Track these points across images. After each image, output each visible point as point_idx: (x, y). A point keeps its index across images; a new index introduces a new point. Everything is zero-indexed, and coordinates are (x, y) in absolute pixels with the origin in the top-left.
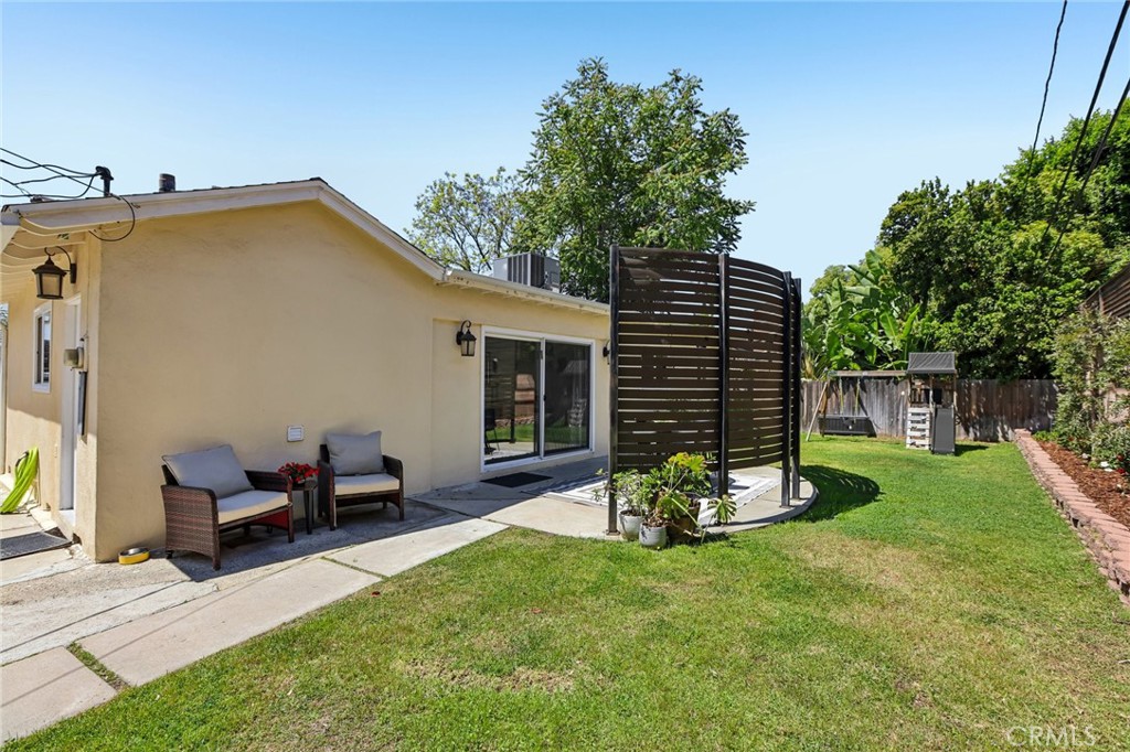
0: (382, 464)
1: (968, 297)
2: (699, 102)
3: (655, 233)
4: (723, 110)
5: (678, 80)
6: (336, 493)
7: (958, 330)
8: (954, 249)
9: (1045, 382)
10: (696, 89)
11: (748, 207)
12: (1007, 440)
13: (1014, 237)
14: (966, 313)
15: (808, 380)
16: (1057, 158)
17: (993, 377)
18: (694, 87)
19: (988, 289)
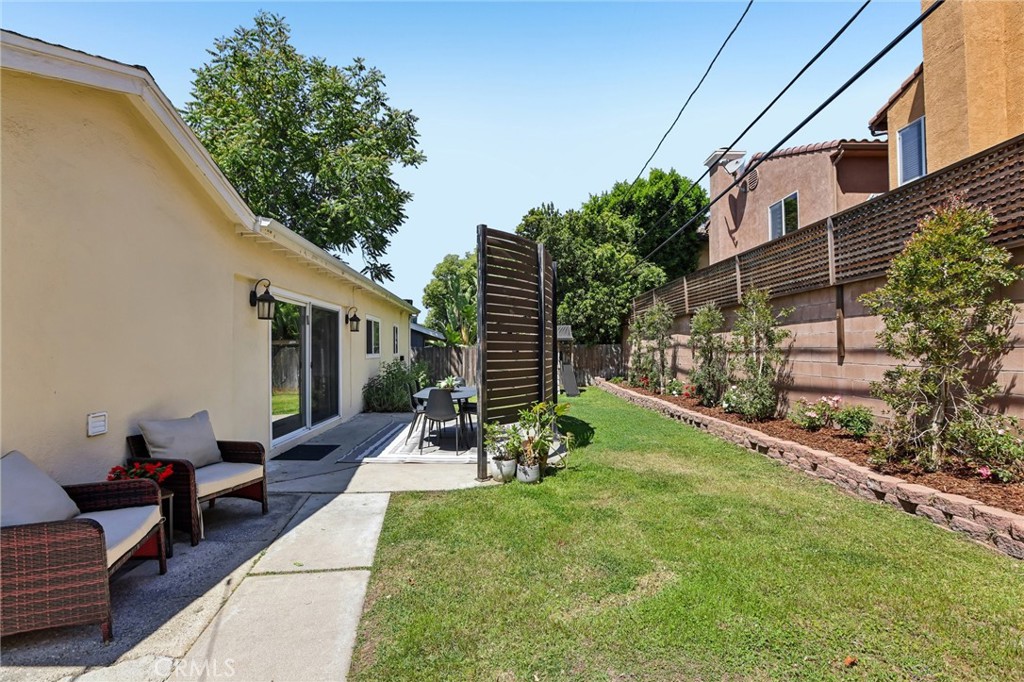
0: (218, 452)
1: (571, 288)
2: (386, 97)
3: (341, 207)
4: (408, 110)
5: (361, 68)
6: (200, 495)
7: (567, 311)
8: (564, 254)
9: (609, 346)
10: (379, 83)
11: (408, 196)
12: (590, 384)
13: (596, 251)
14: (571, 298)
15: (466, 346)
16: (610, 205)
17: (582, 343)
18: (378, 80)
19: (582, 282)
